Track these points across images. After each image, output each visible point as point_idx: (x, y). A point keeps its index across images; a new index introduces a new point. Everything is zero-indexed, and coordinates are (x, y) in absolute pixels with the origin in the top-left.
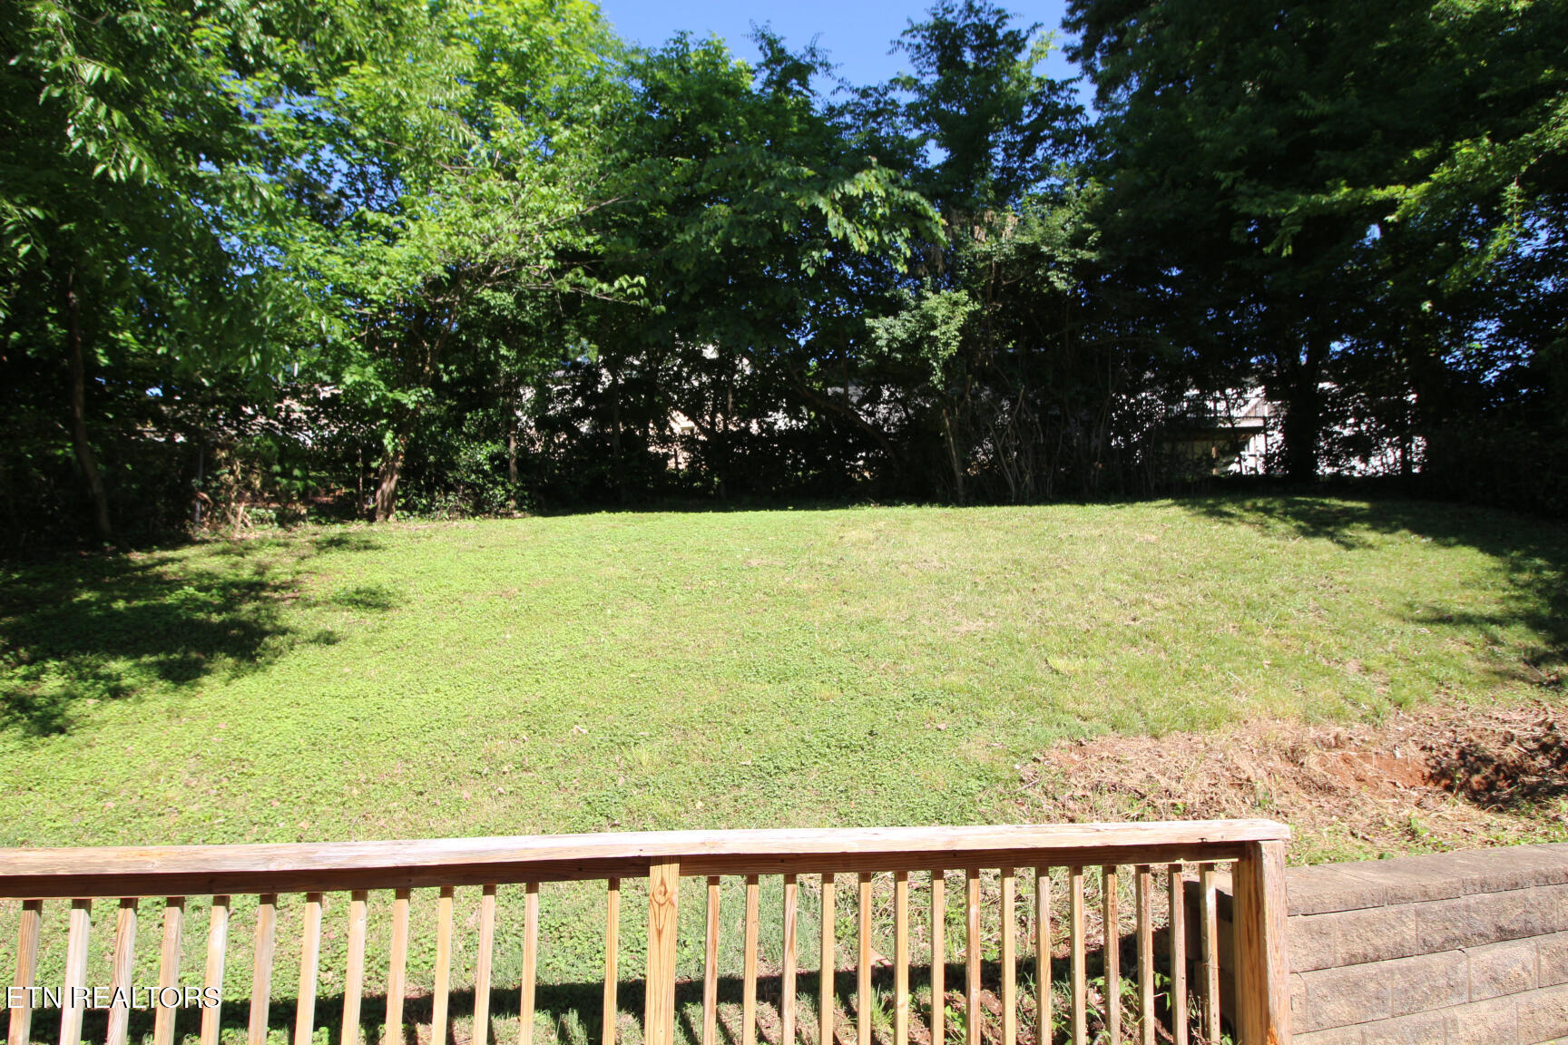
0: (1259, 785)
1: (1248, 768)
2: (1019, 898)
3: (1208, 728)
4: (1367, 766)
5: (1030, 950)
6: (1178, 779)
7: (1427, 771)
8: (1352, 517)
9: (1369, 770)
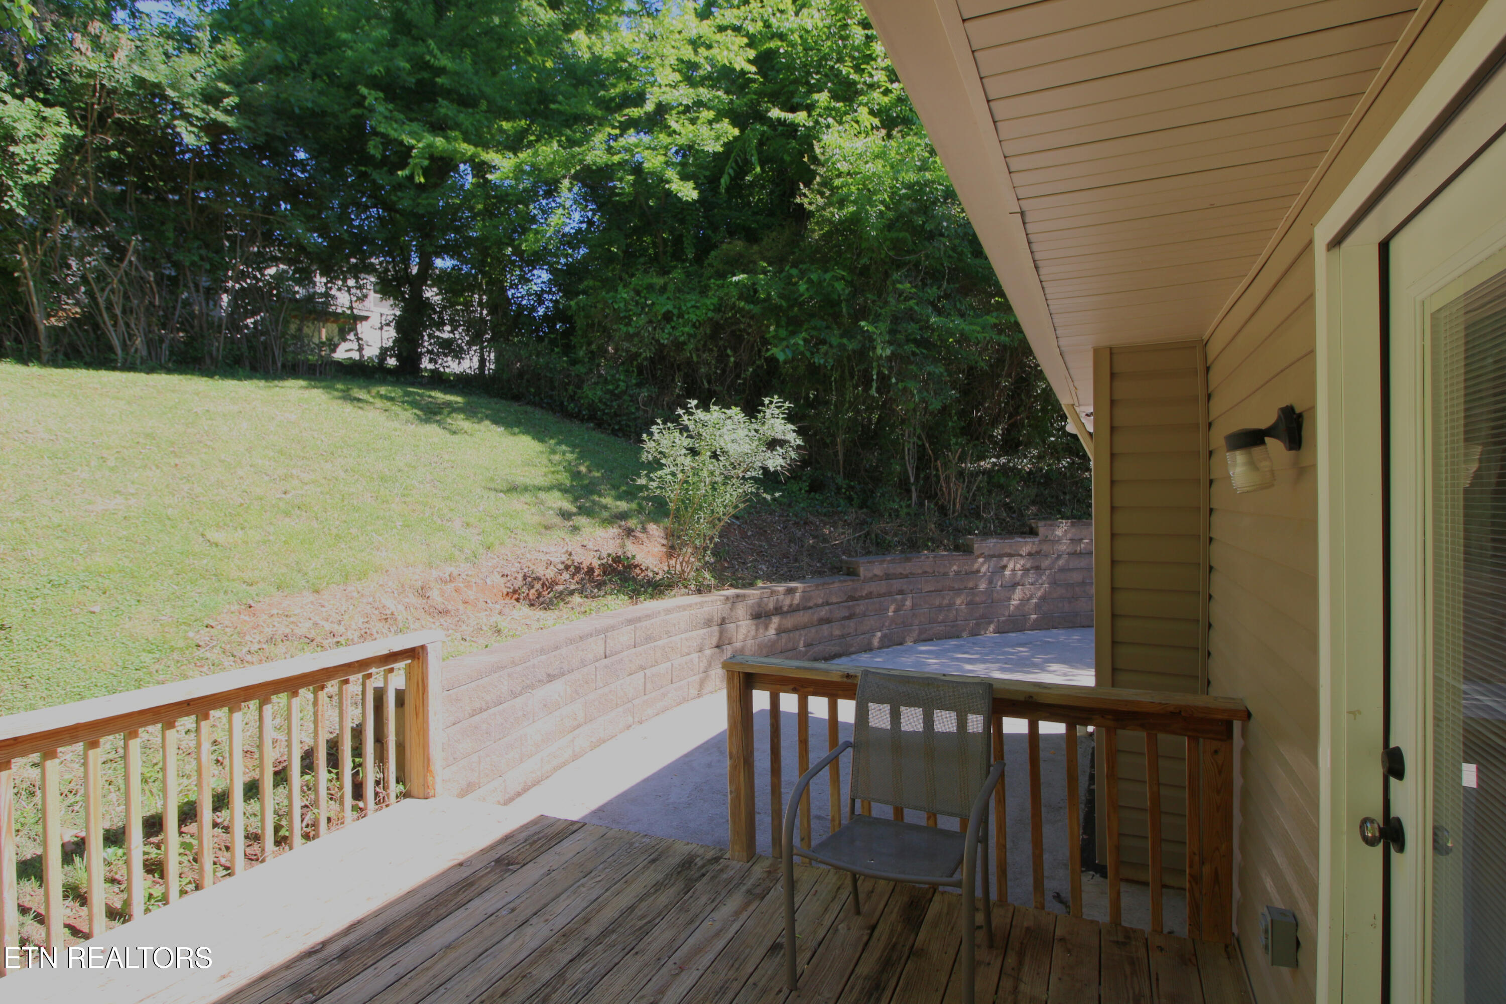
0: (399, 618)
1: (391, 605)
2: (215, 742)
3: (360, 579)
4: (470, 592)
5: (256, 775)
6: (340, 622)
7: (505, 591)
8: (453, 409)
9: (471, 594)
